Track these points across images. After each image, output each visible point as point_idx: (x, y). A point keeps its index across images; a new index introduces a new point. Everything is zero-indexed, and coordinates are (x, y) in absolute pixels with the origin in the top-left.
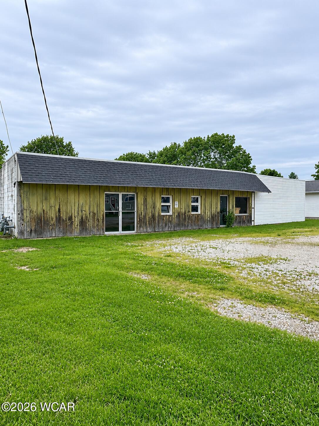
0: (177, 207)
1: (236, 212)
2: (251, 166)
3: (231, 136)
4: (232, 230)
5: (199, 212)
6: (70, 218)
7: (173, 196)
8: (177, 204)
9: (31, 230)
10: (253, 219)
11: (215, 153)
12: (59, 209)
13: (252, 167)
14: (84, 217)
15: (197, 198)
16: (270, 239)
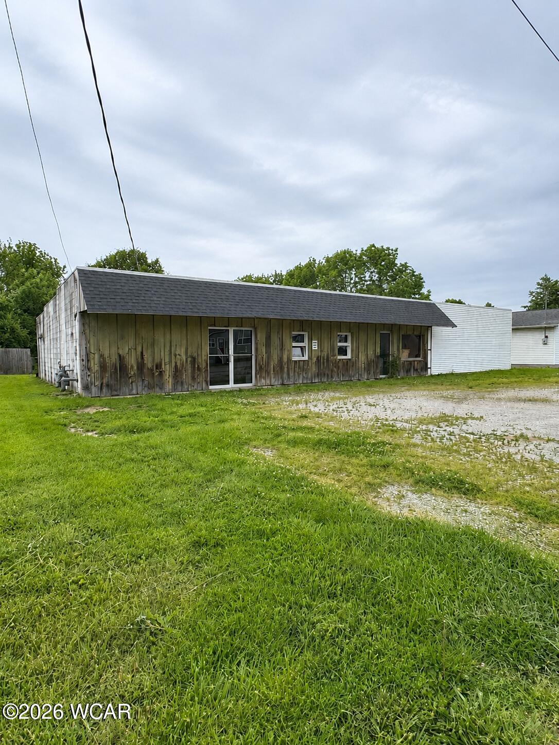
0: (316, 348)
1: (405, 356)
2: (424, 291)
3: (392, 250)
4: (399, 382)
5: (349, 356)
6: (158, 366)
7: (309, 332)
8: (316, 344)
9: (102, 384)
10: (429, 366)
11: (372, 273)
12: (142, 353)
13: (426, 293)
14: (178, 364)
15: (346, 336)
16: (457, 393)
